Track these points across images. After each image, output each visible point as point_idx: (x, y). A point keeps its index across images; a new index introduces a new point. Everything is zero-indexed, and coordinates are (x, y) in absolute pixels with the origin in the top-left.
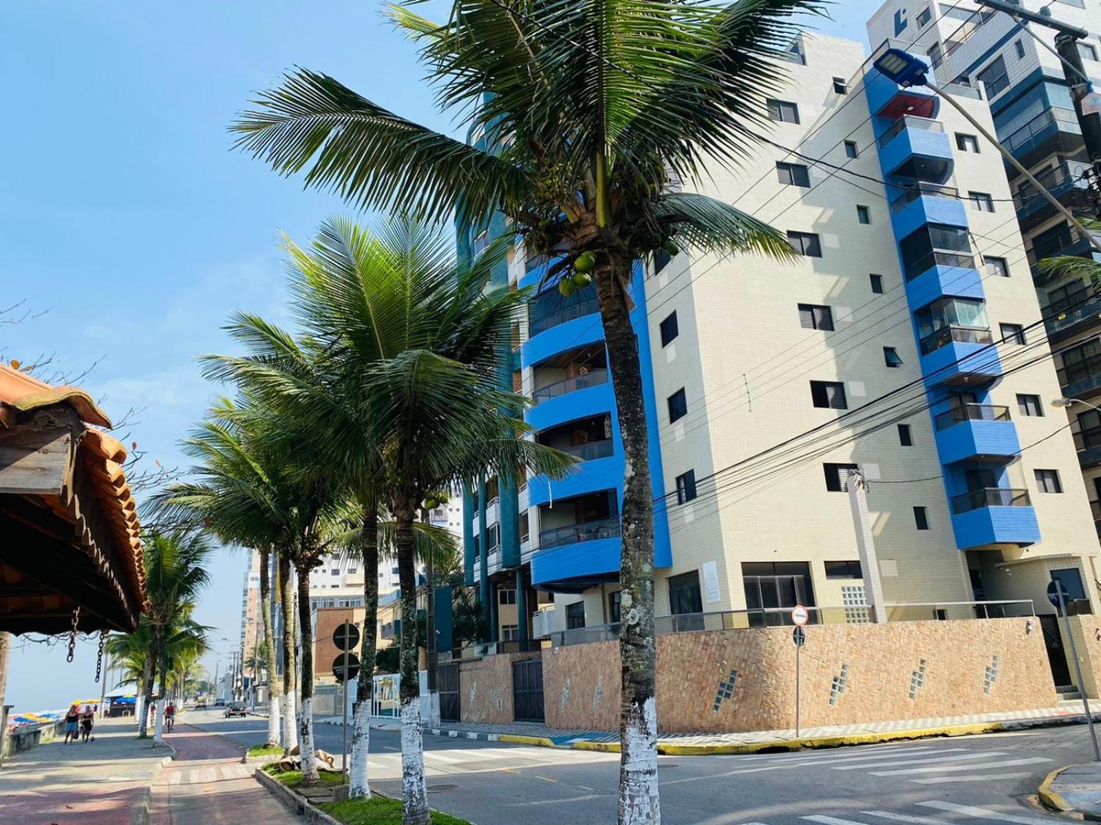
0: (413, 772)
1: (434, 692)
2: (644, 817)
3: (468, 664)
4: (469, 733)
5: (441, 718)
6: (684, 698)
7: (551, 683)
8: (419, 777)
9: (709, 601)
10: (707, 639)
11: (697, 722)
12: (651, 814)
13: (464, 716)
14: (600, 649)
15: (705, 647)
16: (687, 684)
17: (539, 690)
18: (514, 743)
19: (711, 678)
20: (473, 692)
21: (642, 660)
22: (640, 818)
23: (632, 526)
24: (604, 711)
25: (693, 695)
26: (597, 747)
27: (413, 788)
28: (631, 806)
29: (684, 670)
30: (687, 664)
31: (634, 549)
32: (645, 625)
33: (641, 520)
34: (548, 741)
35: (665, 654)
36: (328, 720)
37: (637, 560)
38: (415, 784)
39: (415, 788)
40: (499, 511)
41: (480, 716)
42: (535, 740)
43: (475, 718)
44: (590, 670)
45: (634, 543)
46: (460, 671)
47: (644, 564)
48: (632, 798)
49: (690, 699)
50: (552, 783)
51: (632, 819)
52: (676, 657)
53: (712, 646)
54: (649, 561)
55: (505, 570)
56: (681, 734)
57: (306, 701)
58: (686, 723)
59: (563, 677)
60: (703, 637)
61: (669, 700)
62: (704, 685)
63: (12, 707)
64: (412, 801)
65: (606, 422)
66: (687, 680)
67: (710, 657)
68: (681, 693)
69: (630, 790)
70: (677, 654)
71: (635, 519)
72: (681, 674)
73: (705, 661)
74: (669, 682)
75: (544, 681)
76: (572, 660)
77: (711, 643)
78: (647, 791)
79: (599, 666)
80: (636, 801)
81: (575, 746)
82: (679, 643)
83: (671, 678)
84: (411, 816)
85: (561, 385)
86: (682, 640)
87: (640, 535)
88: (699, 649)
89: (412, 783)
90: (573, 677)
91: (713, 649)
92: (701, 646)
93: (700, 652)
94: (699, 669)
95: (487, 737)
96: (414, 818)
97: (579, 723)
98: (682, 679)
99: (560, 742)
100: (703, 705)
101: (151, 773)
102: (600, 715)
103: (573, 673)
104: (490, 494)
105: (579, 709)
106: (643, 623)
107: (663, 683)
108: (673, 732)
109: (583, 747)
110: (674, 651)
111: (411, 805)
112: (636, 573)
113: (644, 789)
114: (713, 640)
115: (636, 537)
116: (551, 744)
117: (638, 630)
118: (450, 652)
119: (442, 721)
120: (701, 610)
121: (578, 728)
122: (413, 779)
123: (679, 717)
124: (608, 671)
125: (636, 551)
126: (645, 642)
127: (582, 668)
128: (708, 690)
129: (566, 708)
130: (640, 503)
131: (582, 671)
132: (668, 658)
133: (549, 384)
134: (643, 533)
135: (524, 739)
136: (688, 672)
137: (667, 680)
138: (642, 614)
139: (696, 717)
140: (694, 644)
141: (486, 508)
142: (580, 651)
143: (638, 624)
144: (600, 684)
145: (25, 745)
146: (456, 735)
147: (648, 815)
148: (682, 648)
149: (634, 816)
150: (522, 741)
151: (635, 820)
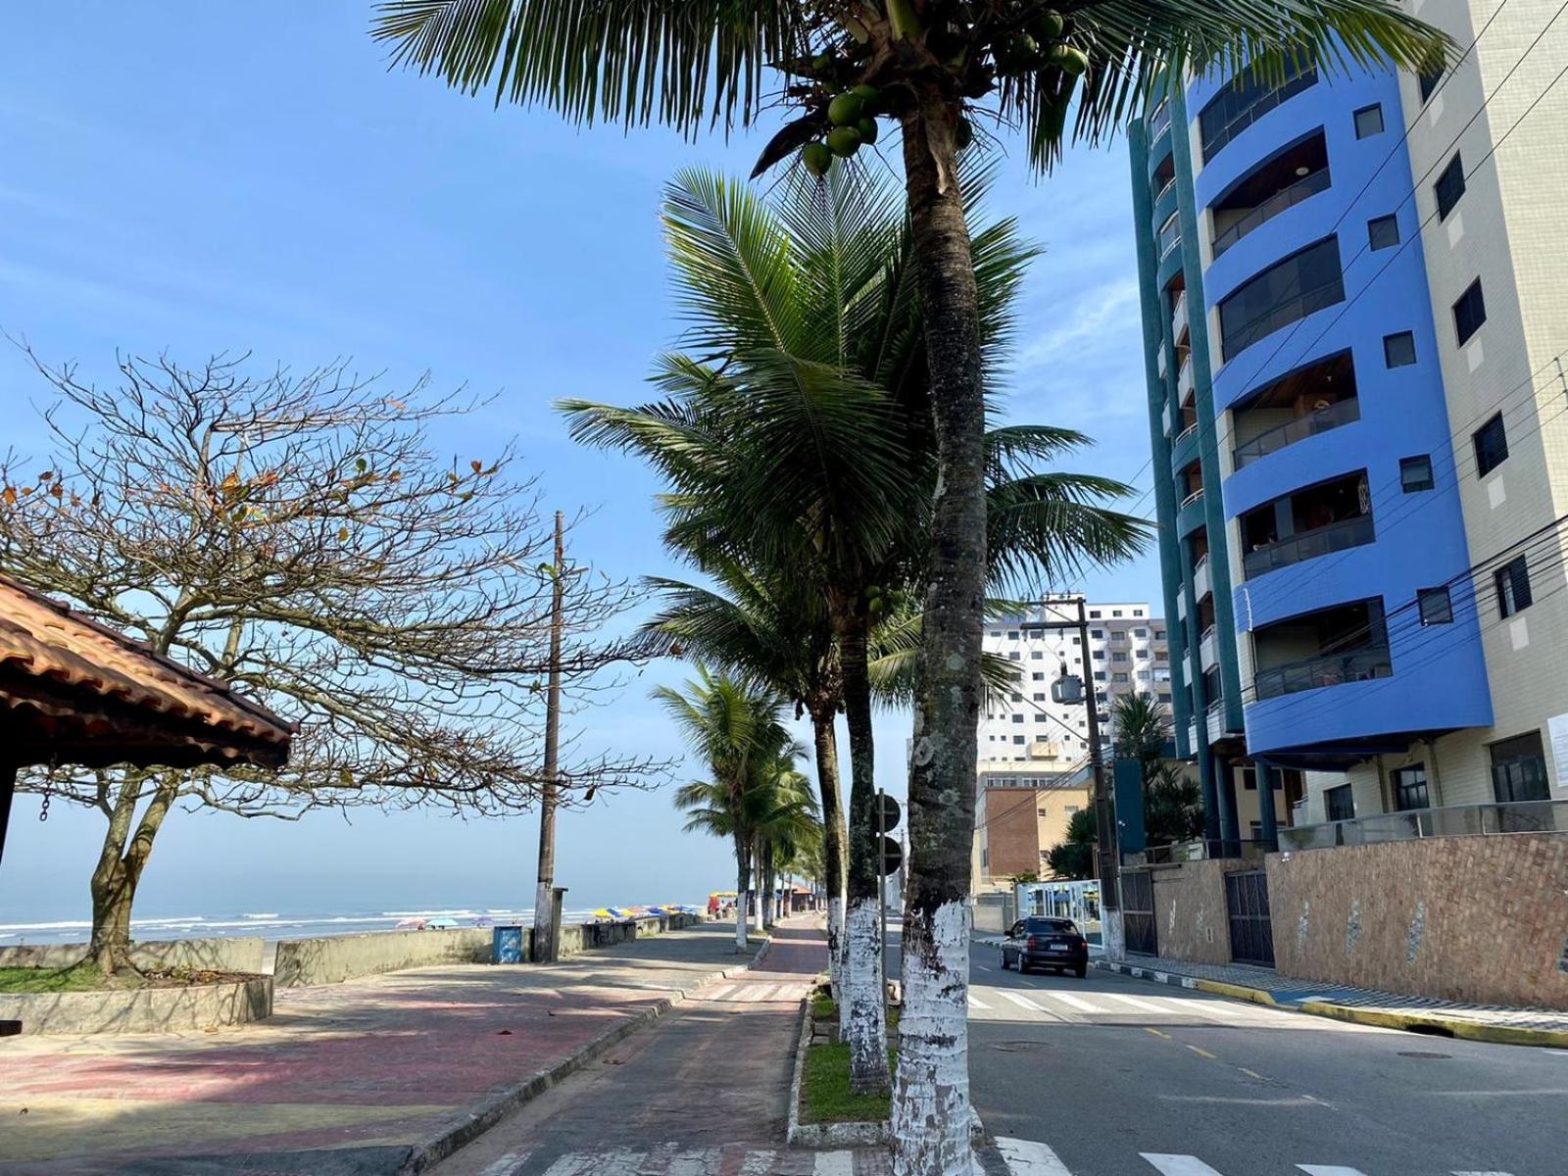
0: (864, 1012)
1: (1114, 910)
2: (923, 1123)
3: (1163, 873)
4: (1157, 973)
5: (1127, 948)
6: (1501, 946)
7: (1282, 907)
8: (872, 1020)
9: (1560, 784)
10: (1542, 847)
11: (1527, 988)
12: (937, 1119)
13: (1163, 949)
14: (1352, 857)
15: (1539, 861)
16: (1505, 922)
17: (1265, 918)
18: (1216, 993)
19: (1552, 914)
20: (1173, 914)
21: (934, 831)
22: (915, 1124)
23: (934, 587)
24: (1365, 959)
25: (1518, 941)
26: (1336, 1012)
27: (863, 1035)
28: (902, 1099)
29: (1498, 897)
30: (1504, 888)
31: (933, 628)
32: (944, 768)
33: (950, 575)
34: (1265, 997)
35: (1462, 871)
36: (990, 939)
37: (936, 648)
38: (866, 1030)
39: (865, 1037)
40: (1217, 644)
41: (1185, 950)
42: (1247, 992)
43: (1177, 952)
44: (1340, 890)
45: (934, 617)
46: (1153, 882)
47: (949, 655)
48: (904, 1085)
49: (1513, 948)
50: (1207, 1058)
51: (901, 1124)
52: (1482, 875)
53: (1553, 859)
54: (962, 649)
55: (1233, 735)
56: (1497, 1007)
57: (833, 901)
58: (1505, 988)
59: (1298, 900)
60: (1534, 844)
61: (1471, 948)
62: (1539, 926)
63: (566, 890)
64: (861, 1055)
65: (1361, 487)
66: (1505, 914)
67: (1548, 877)
68: (1495, 936)
69: (903, 1069)
70: (1483, 870)
71: (939, 574)
72: (1493, 903)
73: (1540, 885)
74: (1472, 916)
75: (1271, 905)
76: (1311, 873)
77: (1550, 854)
78: (931, 1075)
79: (1353, 885)
80: (910, 1091)
81: (1305, 1007)
82: (1488, 852)
83: (1475, 910)
84: (860, 1077)
85: (1279, 433)
86: (1493, 848)
87: (946, 603)
88: (1527, 864)
89: (862, 1027)
90: (1314, 900)
91: (1556, 865)
92: (1531, 859)
93: (1530, 868)
94: (1528, 898)
95: (1181, 982)
96: (863, 1080)
97: (1326, 972)
98: (1496, 912)
99: (1284, 1000)
100: (1537, 958)
101: (697, 985)
102: (1359, 963)
103: (1313, 894)
104: (1205, 621)
105: (1325, 951)
106: (939, 763)
107: (1460, 918)
108: (1481, 1002)
109: (1316, 1010)
110: (1479, 865)
111: (859, 1061)
112: (934, 672)
113: (924, 1071)
114: (1556, 849)
115: (938, 606)
116: (1272, 1002)
117: (929, 775)
118: (1142, 854)
119: (1127, 953)
120: (1548, 796)
121: (1325, 981)
122: (862, 1022)
123: (1493, 978)
124: (1367, 893)
125: (936, 633)
126: (941, 798)
127: (1326, 886)
128: (1546, 935)
129: (1305, 947)
130: (951, 544)
131: (1327, 891)
132: (1468, 876)
133: (1259, 433)
134: (951, 598)
135: (1231, 988)
136: (1507, 902)
137: (1467, 913)
138: (939, 747)
139: (1524, 980)
140: (1517, 855)
141: (1199, 642)
142: (1323, 859)
143: (930, 765)
144: (1356, 913)
145: (611, 939)
146: (1140, 974)
147: (930, 1120)
148: (1494, 861)
149: (904, 1119)
150: (1228, 992)
151: (906, 1125)
